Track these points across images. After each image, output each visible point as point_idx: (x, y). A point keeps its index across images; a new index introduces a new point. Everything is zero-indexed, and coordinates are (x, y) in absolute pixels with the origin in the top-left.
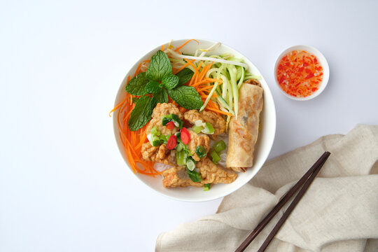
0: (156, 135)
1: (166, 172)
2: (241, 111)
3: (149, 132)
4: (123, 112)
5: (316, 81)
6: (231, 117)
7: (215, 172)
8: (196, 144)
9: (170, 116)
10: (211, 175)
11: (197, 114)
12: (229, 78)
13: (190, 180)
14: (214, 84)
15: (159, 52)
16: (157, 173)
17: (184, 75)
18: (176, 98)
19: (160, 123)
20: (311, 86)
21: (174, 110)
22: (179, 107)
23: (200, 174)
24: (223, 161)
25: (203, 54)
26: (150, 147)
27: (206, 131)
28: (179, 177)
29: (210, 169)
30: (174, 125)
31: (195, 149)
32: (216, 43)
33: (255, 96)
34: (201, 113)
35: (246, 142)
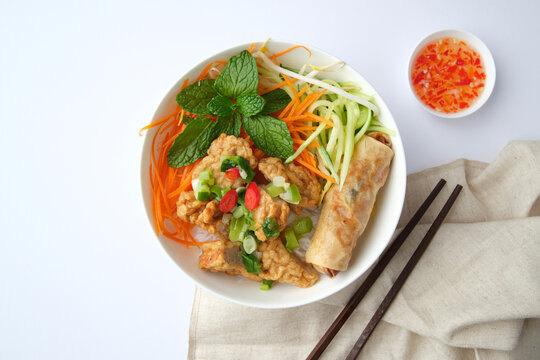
0: (206, 183)
1: (208, 245)
2: (351, 179)
3: (197, 176)
4: (165, 134)
5: (471, 93)
6: (333, 184)
7: (285, 265)
8: (267, 214)
9: (235, 159)
10: (277, 268)
11: (280, 166)
12: (344, 122)
13: (242, 266)
14: (318, 124)
15: (245, 53)
16: (195, 243)
17: (275, 100)
18: (254, 132)
19: (217, 166)
20: (461, 98)
21: (245, 151)
22: (254, 147)
23: (261, 262)
24: (302, 250)
25: (313, 73)
26: (193, 199)
27: (288, 196)
28: (225, 259)
29: (279, 258)
30: (239, 175)
31: (262, 222)
32: (338, 61)
33: (378, 161)
34: (286, 166)
35: (346, 230)
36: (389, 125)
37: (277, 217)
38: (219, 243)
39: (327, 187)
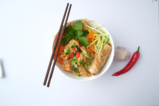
0: (67, 50)
1: (66, 65)
2: (101, 53)
3: (65, 49)
6: (97, 54)
7: (84, 72)
8: (81, 59)
9: (75, 46)
10: (82, 72)
11: (85, 48)
12: (101, 40)
13: (74, 71)
14: (95, 40)
15: (80, 21)
16: (63, 64)
17: (86, 33)
18: (80, 39)
19: (70, 47)
21: (77, 44)
22: (79, 43)
23: (78, 70)
24: (88, 68)
25: (95, 27)
26: (64, 54)
27: (86, 56)
28: (70, 68)
29: (82, 70)
30: (75, 49)
31: (79, 61)
32: (101, 25)
33: (108, 50)
34: (87, 48)
35: (99, 65)
36: (111, 42)
37: (83, 60)
38: (69, 65)
39: (95, 54)
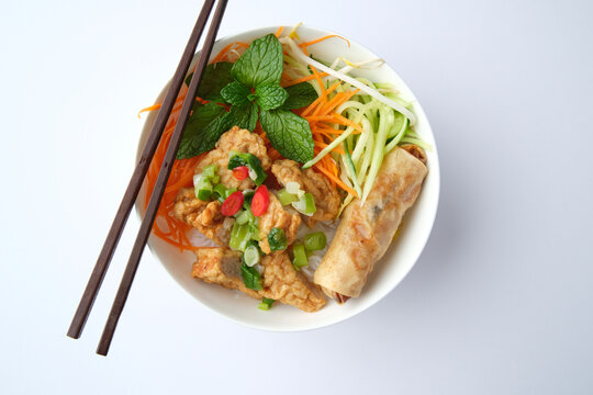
0: (210, 180)
1: (204, 251)
2: (375, 194)
3: (200, 172)
6: (354, 198)
7: (290, 284)
8: (274, 223)
9: (246, 157)
10: (280, 286)
11: (296, 170)
12: (376, 130)
13: (240, 279)
14: (345, 128)
15: (271, 37)
16: (190, 247)
17: (299, 95)
18: (271, 128)
19: (225, 162)
21: (258, 148)
22: (269, 145)
23: (262, 277)
24: (310, 269)
25: (347, 69)
26: (193, 197)
27: (301, 206)
28: (222, 270)
29: (284, 275)
30: (248, 175)
31: (268, 231)
32: (376, 57)
33: (408, 177)
34: (303, 172)
35: (363, 252)
36: (425, 138)
37: (285, 228)
38: (217, 251)
39: (347, 200)
